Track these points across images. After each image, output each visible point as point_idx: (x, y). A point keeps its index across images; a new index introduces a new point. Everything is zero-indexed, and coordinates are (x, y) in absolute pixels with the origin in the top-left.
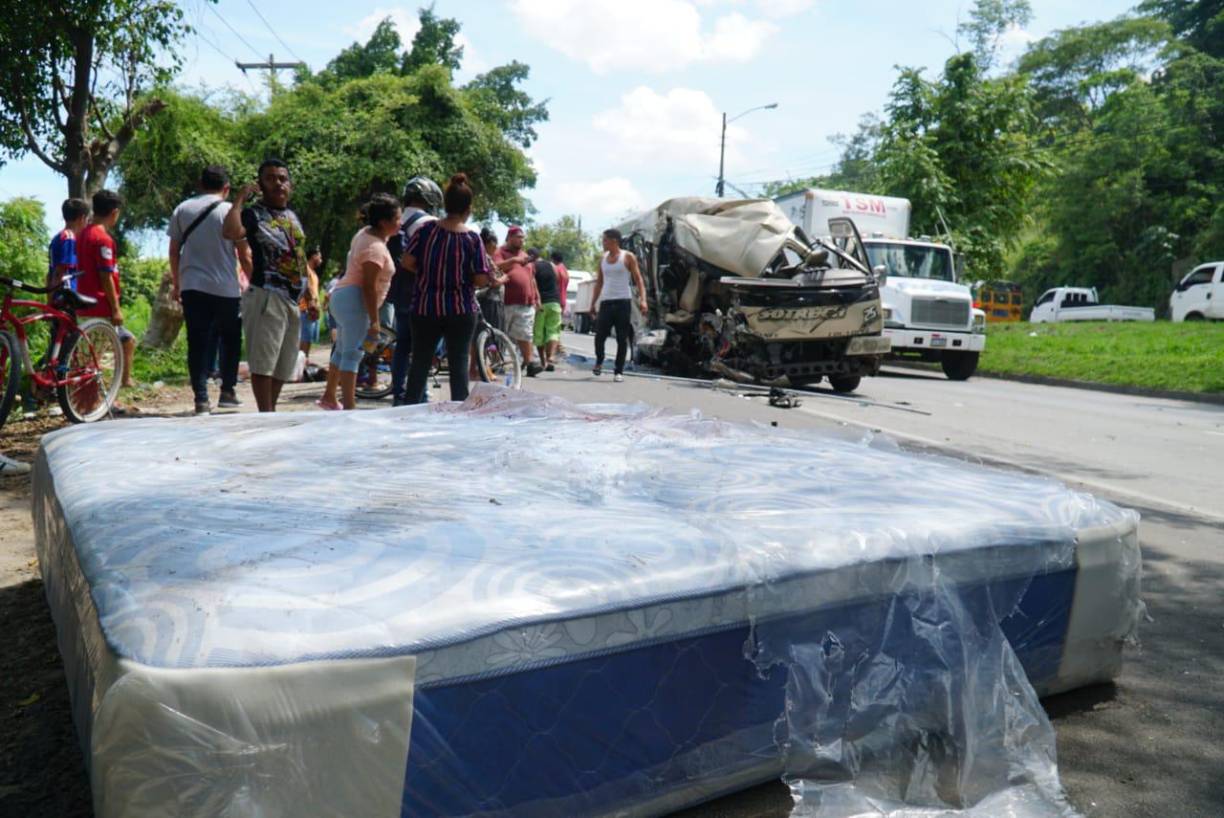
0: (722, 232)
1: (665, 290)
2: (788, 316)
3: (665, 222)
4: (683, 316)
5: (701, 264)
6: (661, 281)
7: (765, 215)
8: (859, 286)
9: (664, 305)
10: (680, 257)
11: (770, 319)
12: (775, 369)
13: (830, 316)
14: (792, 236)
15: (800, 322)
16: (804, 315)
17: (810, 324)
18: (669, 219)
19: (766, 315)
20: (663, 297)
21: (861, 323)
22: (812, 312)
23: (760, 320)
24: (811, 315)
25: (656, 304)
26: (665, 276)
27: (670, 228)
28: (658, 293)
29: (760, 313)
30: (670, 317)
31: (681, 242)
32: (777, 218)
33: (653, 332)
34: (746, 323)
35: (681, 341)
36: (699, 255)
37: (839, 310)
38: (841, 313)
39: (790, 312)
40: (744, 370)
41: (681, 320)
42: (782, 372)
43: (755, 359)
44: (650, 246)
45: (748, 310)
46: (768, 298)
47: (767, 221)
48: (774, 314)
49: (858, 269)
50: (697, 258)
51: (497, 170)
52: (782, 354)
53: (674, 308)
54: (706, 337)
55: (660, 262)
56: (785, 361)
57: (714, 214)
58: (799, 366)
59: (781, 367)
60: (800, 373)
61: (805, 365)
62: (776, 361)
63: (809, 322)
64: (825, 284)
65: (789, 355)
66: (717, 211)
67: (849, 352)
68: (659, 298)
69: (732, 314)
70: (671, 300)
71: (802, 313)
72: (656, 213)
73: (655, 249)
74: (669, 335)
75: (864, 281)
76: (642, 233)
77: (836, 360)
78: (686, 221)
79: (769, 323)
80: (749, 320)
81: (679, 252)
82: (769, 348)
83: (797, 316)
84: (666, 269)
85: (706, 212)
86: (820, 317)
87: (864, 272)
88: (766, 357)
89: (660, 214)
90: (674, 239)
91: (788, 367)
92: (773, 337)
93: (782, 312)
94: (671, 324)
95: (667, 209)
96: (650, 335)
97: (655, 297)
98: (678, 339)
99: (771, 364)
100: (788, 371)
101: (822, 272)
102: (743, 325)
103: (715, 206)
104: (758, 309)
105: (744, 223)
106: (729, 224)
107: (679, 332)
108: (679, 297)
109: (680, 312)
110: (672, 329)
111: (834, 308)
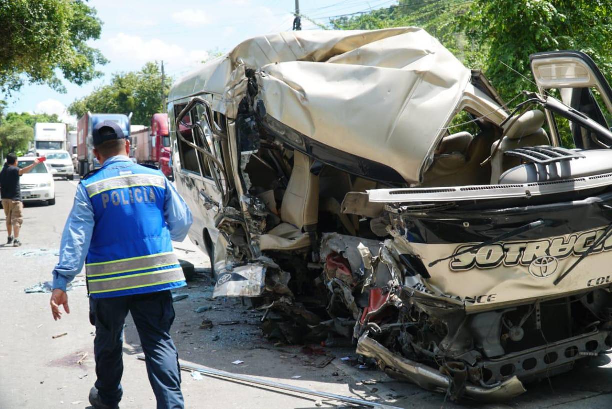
0: (349, 91)
1: (253, 194)
2: (512, 256)
3: (245, 79)
4: (288, 237)
5: (311, 147)
7: (418, 55)
10: (274, 137)
11: (474, 265)
12: (494, 366)
15: (535, 268)
16: (541, 254)
18: (250, 73)
19: (466, 259)
20: (251, 206)
22: (557, 244)
23: (455, 270)
24: (554, 252)
25: (241, 217)
26: (253, 168)
27: (253, 88)
28: (243, 200)
29: (454, 256)
30: (268, 241)
31: (274, 110)
32: (441, 60)
33: (241, 272)
34: (425, 275)
36: (307, 132)
39: (514, 249)
41: (286, 244)
42: (507, 371)
43: (449, 346)
44: (222, 119)
45: (426, 251)
47: (422, 65)
48: (481, 255)
50: (305, 138)
51: (37, 24)
52: (504, 330)
53: (272, 222)
54: (336, 279)
55: (242, 147)
56: (509, 346)
57: (325, 59)
58: (538, 353)
59: (505, 361)
60: (541, 366)
61: (550, 348)
62: (492, 348)
63: (552, 266)
65: (517, 334)
66: (331, 53)
68: (245, 208)
69: (390, 253)
70: (267, 209)
71: (536, 249)
72: (228, 65)
73: (232, 125)
74: (269, 275)
76: (207, 100)
78: (280, 75)
79: (474, 274)
80: (430, 271)
81: (273, 128)
82: (478, 323)
83: (527, 256)
84: (252, 158)
85: (311, 58)
86: (574, 253)
88: (473, 342)
89: (234, 65)
90: (261, 104)
91: (517, 358)
92: (484, 301)
93: (497, 252)
94: (268, 253)
95: (246, 56)
96: (237, 278)
97: (238, 206)
98: (283, 280)
99: (484, 358)
100: (519, 366)
101: (566, 162)
102: (417, 279)
103: (327, 45)
104: (448, 249)
105: (386, 73)
106: (358, 76)
107: (287, 270)
108: (279, 202)
109: (283, 229)
110: (274, 265)
111: (597, 233)
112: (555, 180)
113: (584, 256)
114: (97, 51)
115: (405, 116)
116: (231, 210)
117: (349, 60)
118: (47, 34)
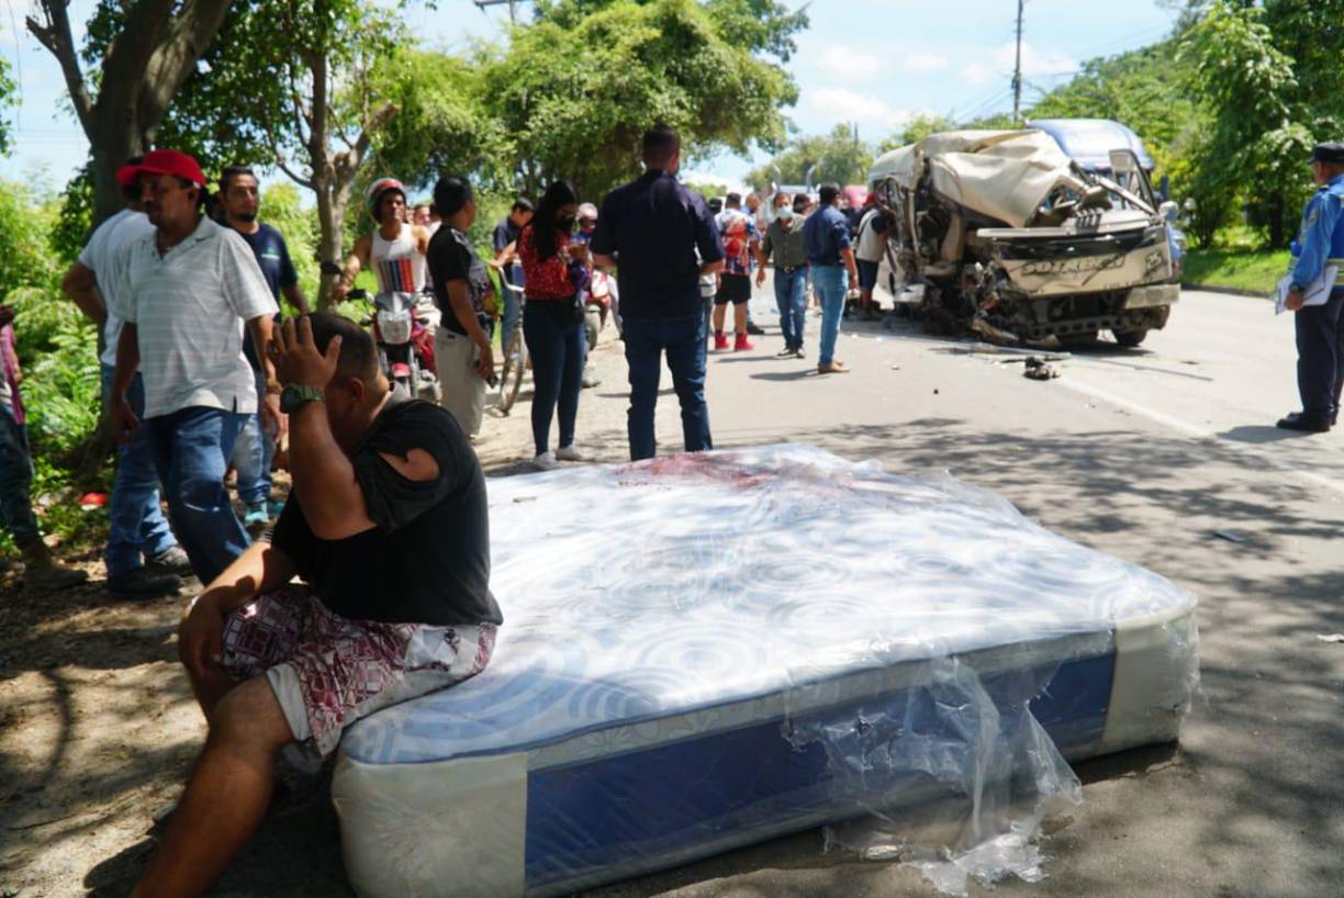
0: (985, 173)
1: (924, 240)
2: (1056, 268)
3: (923, 164)
4: (943, 267)
5: (960, 209)
6: (920, 230)
7: (1033, 150)
8: (1141, 230)
9: (924, 256)
10: (939, 202)
11: (1035, 273)
12: (1042, 328)
13: (1105, 265)
14: (1067, 173)
15: (1070, 275)
16: (1074, 267)
17: (1082, 277)
18: (926, 160)
19: (1031, 268)
20: (920, 248)
21: (1144, 270)
22: (1084, 262)
23: (1024, 275)
24: (1082, 266)
25: (914, 256)
26: (924, 223)
27: (927, 171)
28: (916, 244)
29: (1024, 267)
30: (929, 270)
31: (939, 186)
32: (1049, 152)
33: (911, 288)
34: (1009, 278)
35: (942, 296)
36: (958, 199)
37: (1116, 258)
38: (1119, 262)
39: (1058, 264)
40: (1008, 329)
41: (940, 272)
42: (1049, 332)
43: (1019, 318)
44: (906, 191)
45: (1009, 265)
46: (1032, 250)
47: (1035, 158)
48: (1039, 266)
49: (1141, 209)
50: (957, 204)
51: (749, 100)
52: (1050, 311)
53: (934, 258)
54: (968, 292)
55: (917, 209)
56: (1053, 319)
57: (976, 151)
58: (1070, 324)
59: (1050, 325)
60: (1071, 331)
61: (1077, 322)
62: (1042, 319)
63: (1081, 274)
64: (1100, 230)
65: (1058, 312)
66: (980, 147)
67: (1129, 305)
68: (917, 249)
69: (993, 268)
70: (931, 249)
71: (1072, 264)
72: (912, 156)
73: (912, 195)
74: (928, 290)
75: (1146, 224)
76: (897, 178)
77: (1114, 313)
78: (945, 162)
79: (1034, 278)
80: (1012, 275)
81: (938, 197)
82: (1036, 306)
83: (1065, 268)
84: (924, 217)
85: (966, 150)
86: (1094, 267)
87: (1147, 212)
88: (1032, 315)
89: (916, 155)
90: (932, 182)
91: (1057, 326)
92: (1039, 293)
93: (1048, 265)
94: (930, 277)
95: (924, 148)
96: (907, 291)
97: (912, 248)
98: (937, 294)
99: (1037, 323)
100: (1057, 329)
101: (1099, 216)
102: (1004, 282)
103: (977, 142)
104: (1020, 263)
105: (1010, 161)
106: (993, 164)
107: (939, 287)
108: (940, 246)
109: (940, 263)
110: (931, 284)
111: (1110, 256)
112: (1090, 226)
113: (1099, 269)
114: (789, 119)
115: (1018, 190)
116: (908, 251)
117: (990, 153)
118: (757, 110)
